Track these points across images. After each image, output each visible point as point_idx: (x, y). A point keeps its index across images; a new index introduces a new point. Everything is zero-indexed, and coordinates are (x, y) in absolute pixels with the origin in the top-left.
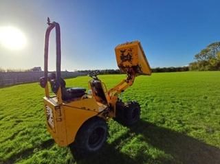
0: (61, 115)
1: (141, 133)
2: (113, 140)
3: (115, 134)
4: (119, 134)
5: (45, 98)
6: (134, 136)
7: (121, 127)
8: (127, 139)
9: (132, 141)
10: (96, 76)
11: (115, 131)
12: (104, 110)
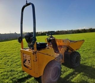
0: (36, 58)
1: (82, 72)
2: (65, 76)
3: (65, 73)
4: (68, 73)
5: (21, 49)
6: (78, 74)
7: (68, 69)
8: (74, 75)
9: (77, 76)
10: (51, 35)
11: (65, 72)
12: (58, 57)
